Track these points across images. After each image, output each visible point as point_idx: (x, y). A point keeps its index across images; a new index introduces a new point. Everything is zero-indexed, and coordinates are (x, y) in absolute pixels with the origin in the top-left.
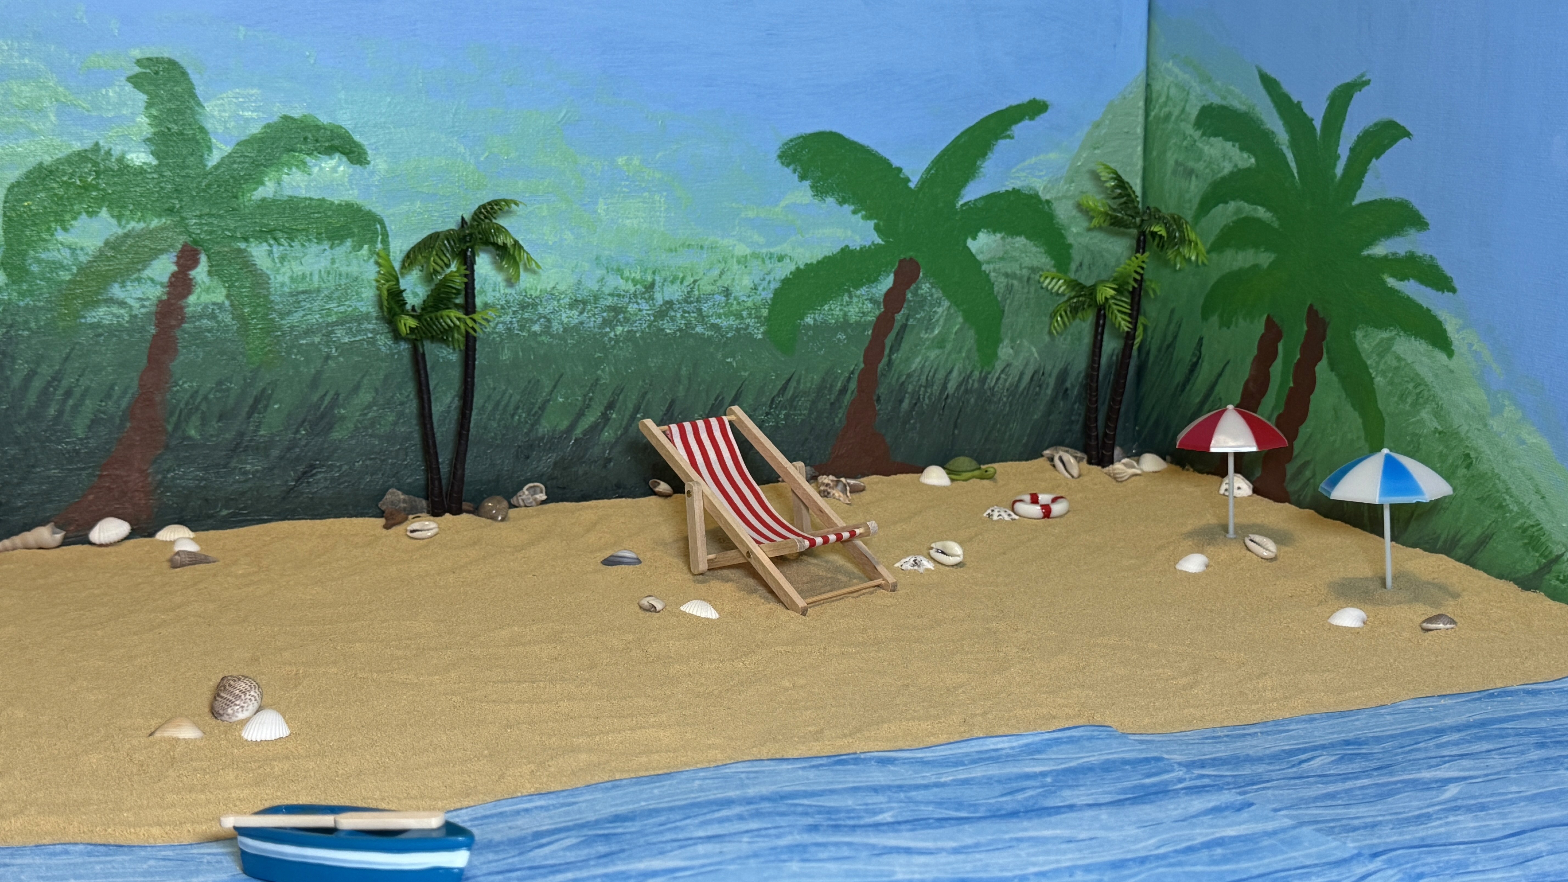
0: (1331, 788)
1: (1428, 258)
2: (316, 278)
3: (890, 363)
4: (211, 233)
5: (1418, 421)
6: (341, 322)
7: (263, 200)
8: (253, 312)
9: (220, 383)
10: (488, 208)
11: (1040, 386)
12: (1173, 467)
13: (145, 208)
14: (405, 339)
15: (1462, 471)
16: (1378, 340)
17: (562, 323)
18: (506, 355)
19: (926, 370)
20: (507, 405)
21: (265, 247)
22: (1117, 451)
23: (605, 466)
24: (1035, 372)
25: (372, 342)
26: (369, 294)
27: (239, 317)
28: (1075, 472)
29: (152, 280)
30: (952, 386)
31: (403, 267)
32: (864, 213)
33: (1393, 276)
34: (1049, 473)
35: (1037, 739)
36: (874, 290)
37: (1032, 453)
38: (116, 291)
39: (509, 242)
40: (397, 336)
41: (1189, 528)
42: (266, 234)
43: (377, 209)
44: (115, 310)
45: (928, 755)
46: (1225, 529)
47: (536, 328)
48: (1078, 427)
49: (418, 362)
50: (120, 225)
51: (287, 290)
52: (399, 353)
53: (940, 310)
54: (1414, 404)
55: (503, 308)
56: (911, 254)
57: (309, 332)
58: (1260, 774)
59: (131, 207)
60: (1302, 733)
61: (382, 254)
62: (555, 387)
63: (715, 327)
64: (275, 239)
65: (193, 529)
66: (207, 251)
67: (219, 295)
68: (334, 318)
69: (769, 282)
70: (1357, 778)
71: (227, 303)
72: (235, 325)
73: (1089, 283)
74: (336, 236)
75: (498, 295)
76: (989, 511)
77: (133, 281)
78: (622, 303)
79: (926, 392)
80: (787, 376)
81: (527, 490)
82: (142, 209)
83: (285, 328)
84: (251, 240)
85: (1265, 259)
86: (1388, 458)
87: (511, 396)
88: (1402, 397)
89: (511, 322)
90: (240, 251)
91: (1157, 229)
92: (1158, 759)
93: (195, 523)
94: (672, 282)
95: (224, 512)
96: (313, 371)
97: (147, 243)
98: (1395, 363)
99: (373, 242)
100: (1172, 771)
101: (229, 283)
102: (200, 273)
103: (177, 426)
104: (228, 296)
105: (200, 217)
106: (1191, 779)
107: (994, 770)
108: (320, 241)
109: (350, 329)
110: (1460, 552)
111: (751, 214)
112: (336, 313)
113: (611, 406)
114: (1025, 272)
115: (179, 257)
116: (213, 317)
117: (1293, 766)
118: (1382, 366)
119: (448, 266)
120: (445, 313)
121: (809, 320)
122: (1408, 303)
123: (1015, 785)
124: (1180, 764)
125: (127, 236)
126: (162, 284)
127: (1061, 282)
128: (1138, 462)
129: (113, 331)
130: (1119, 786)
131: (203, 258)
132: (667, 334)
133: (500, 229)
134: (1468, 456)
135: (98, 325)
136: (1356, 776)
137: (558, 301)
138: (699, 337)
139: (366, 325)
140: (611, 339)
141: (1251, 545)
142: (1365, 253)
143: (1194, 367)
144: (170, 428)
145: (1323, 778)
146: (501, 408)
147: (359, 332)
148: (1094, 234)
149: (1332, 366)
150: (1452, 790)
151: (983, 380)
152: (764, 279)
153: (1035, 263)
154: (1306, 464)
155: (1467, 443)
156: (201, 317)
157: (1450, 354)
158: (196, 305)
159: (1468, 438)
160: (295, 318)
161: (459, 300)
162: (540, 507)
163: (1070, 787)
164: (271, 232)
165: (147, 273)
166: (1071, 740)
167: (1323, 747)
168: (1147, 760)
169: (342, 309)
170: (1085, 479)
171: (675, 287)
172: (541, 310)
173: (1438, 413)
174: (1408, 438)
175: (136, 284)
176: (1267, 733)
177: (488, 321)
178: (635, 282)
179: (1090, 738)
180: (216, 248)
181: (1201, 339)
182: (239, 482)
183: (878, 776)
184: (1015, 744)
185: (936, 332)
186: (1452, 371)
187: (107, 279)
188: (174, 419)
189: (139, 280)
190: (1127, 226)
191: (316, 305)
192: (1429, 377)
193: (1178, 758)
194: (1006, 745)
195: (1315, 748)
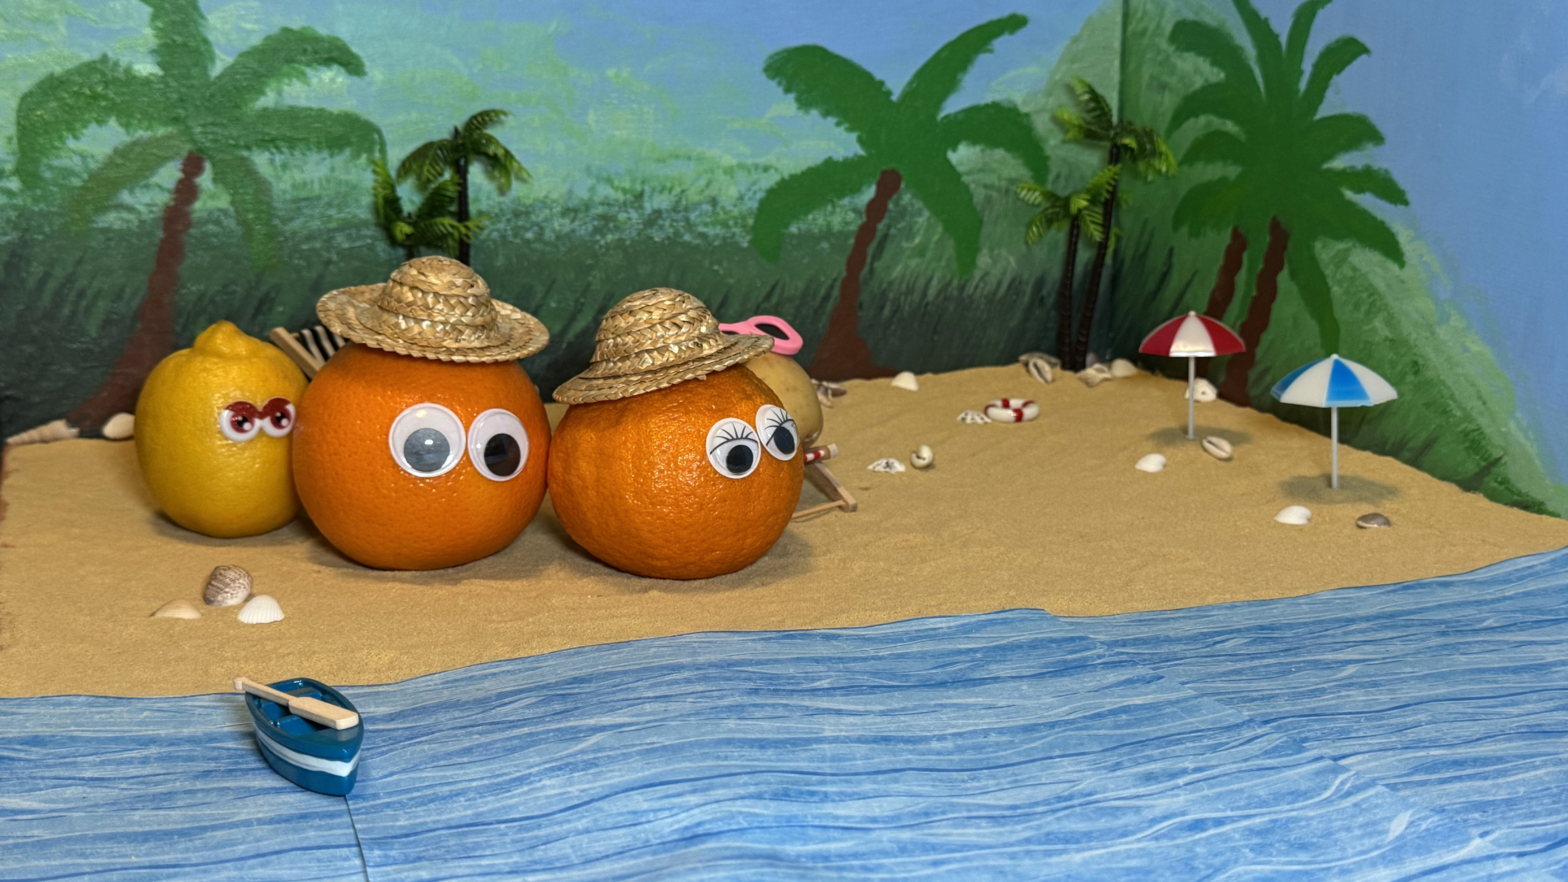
0: (1239, 666)
1: (1382, 172)
2: (316, 185)
3: (872, 271)
4: (215, 141)
5: (1371, 329)
6: (340, 229)
7: (265, 110)
8: (257, 218)
9: (225, 286)
10: (480, 119)
11: (1017, 294)
12: (1144, 373)
13: (153, 118)
14: (402, 245)
15: (1410, 378)
16: (1334, 251)
17: (553, 230)
18: (500, 262)
19: (907, 279)
21: (267, 155)
22: (1090, 357)
24: (1013, 281)
25: (371, 248)
26: (367, 200)
27: (243, 223)
28: (1049, 376)
29: (160, 187)
30: (932, 293)
31: (399, 175)
32: (846, 125)
33: (1351, 189)
34: (1026, 378)
35: (973, 620)
36: (856, 201)
37: (1009, 358)
38: (126, 197)
39: (500, 152)
40: (392, 241)
41: (1152, 430)
42: (268, 143)
43: (375, 119)
44: (125, 215)
45: (870, 633)
46: (1185, 431)
47: (529, 235)
48: (1053, 334)
50: (128, 133)
51: (288, 196)
52: (397, 259)
53: (920, 220)
54: (1368, 313)
55: (497, 215)
56: (893, 165)
57: (310, 238)
58: (1175, 653)
59: (139, 116)
60: (1221, 618)
61: (380, 162)
62: (548, 292)
63: (703, 236)
64: (277, 148)
66: (211, 158)
67: (223, 202)
68: (333, 225)
69: (755, 193)
70: (1264, 658)
71: (232, 209)
72: (238, 229)
73: (1064, 194)
74: (335, 145)
75: (491, 203)
76: (962, 415)
77: (141, 187)
78: (613, 211)
79: (906, 299)
80: (772, 283)
82: (149, 119)
83: (288, 234)
84: (255, 149)
85: (1233, 171)
86: (1337, 364)
88: (1357, 307)
89: (506, 230)
90: (243, 159)
91: (1130, 141)
92: (1082, 638)
94: (661, 192)
96: (315, 275)
97: (155, 151)
98: (1350, 273)
99: (370, 151)
100: (1095, 648)
101: (233, 189)
102: (205, 180)
103: (185, 327)
104: (233, 203)
105: (204, 126)
106: (1110, 656)
107: (930, 646)
108: (319, 149)
109: (350, 235)
110: (1407, 455)
111: (737, 126)
112: (337, 220)
113: (601, 310)
114: (1004, 183)
115: (185, 164)
116: (217, 222)
117: (1207, 646)
118: (1338, 277)
119: (441, 175)
120: (439, 220)
121: (794, 229)
122: (1364, 216)
123: (947, 660)
124: (1103, 643)
125: (135, 144)
126: (169, 191)
127: (1037, 194)
128: (1110, 367)
129: (122, 235)
130: (1042, 661)
131: (208, 166)
132: (656, 243)
133: (490, 140)
134: (1416, 363)
135: (107, 230)
136: (1263, 656)
137: (551, 209)
138: (688, 244)
139: (365, 232)
140: (601, 247)
141: (1207, 445)
142: (1326, 166)
143: (1165, 275)
144: (178, 328)
145: (1233, 656)
147: (359, 237)
148: (1068, 146)
149: (1293, 275)
150: (1351, 670)
151: (962, 288)
152: (749, 190)
153: (1014, 174)
154: (1267, 370)
155: (1415, 351)
156: (206, 222)
157: (1402, 264)
158: (201, 210)
159: (1416, 346)
160: (296, 224)
161: (453, 208)
163: (997, 662)
164: (273, 140)
165: (155, 179)
166: (1005, 622)
167: (1239, 631)
168: (1072, 639)
169: (342, 215)
170: (1058, 384)
171: (665, 195)
172: (533, 218)
173: (1390, 321)
174: (1361, 346)
175: (144, 190)
176: (1190, 618)
177: (481, 229)
178: (625, 191)
179: (1022, 620)
180: (220, 156)
181: (1172, 249)
183: (822, 650)
184: (952, 624)
185: (917, 241)
186: (1403, 282)
187: (116, 185)
188: (182, 321)
189: (147, 186)
190: (1100, 139)
191: (317, 211)
192: (1381, 287)
193: (1102, 638)
194: (944, 625)
195: (1232, 632)
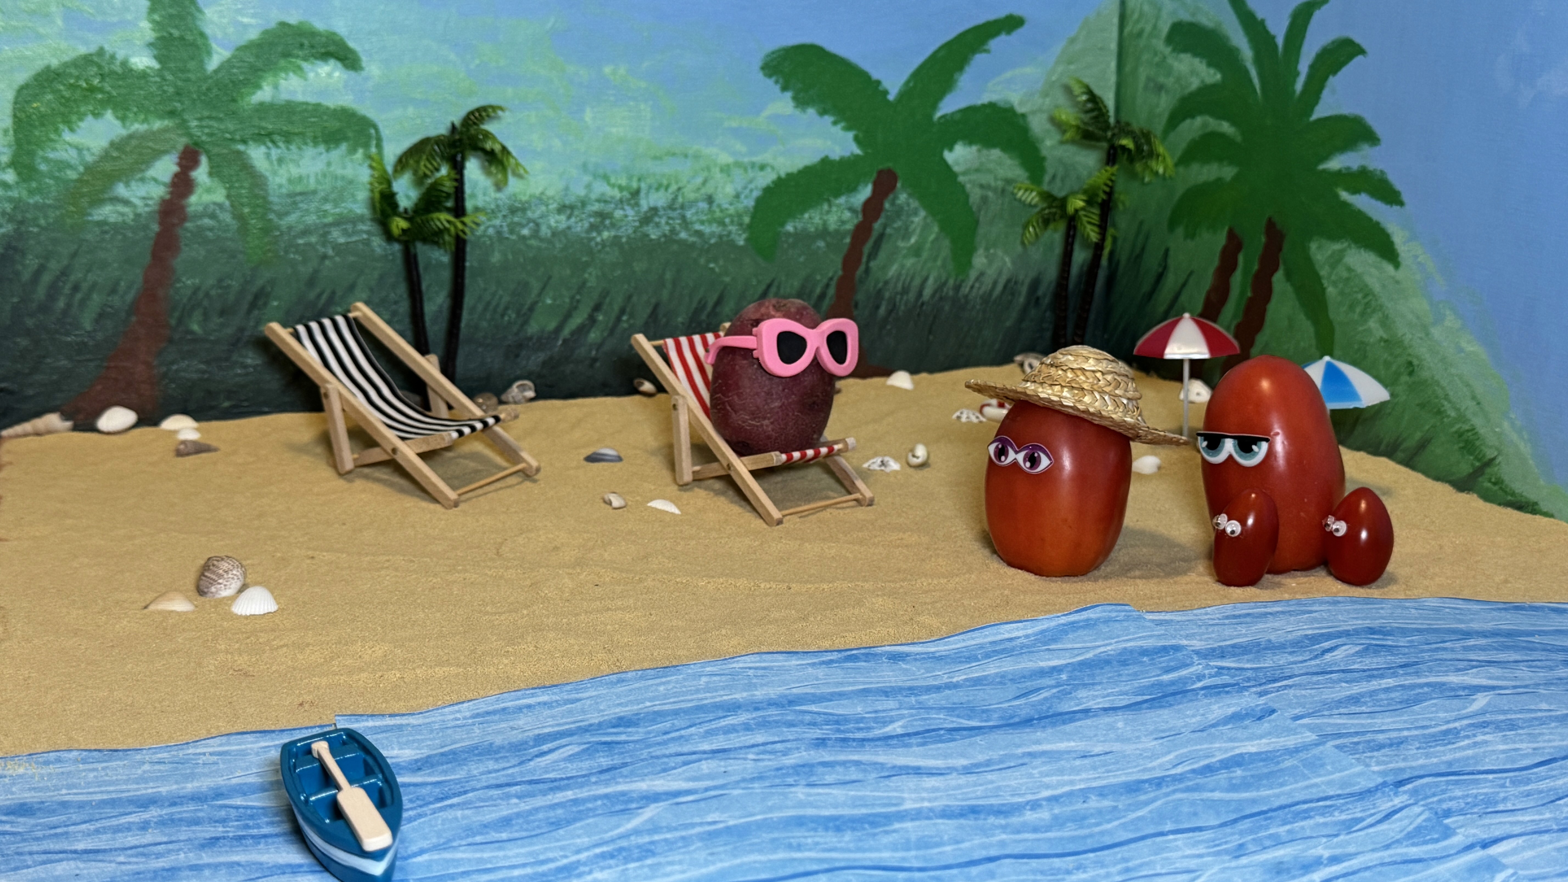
1: (1378, 173)
2: (312, 180)
3: (867, 271)
4: (211, 135)
5: (1365, 330)
6: (336, 224)
7: (262, 104)
8: (252, 212)
9: (220, 280)
10: (477, 114)
11: (1013, 294)
13: (149, 111)
14: (397, 240)
15: (1405, 378)
16: (1330, 252)
17: (549, 227)
18: (496, 258)
19: (902, 278)
20: (497, 305)
21: (263, 149)
23: (591, 366)
24: (1009, 281)
25: (367, 243)
26: (363, 195)
27: (239, 217)
29: (155, 180)
30: (927, 292)
31: (396, 171)
32: (843, 124)
33: (1347, 189)
36: (852, 200)
37: (1004, 359)
38: (121, 190)
39: (497, 148)
40: (389, 236)
42: (264, 137)
43: (371, 114)
44: (121, 208)
47: (525, 232)
48: (1048, 334)
49: (410, 263)
50: (124, 126)
51: (284, 191)
52: (393, 254)
53: (916, 219)
54: (1363, 314)
55: (493, 211)
56: (889, 165)
57: (306, 232)
59: (135, 109)
61: (376, 157)
62: (543, 288)
63: (699, 233)
64: (273, 142)
65: (197, 419)
66: (207, 152)
67: (219, 195)
68: (330, 219)
69: (751, 191)
71: (227, 203)
72: (233, 224)
73: (1061, 194)
74: (331, 139)
75: (487, 199)
76: (958, 414)
77: (137, 180)
78: (609, 208)
79: (901, 299)
80: (768, 281)
81: (518, 387)
82: (145, 111)
83: (284, 229)
84: (251, 143)
85: (1228, 172)
86: (1330, 366)
87: (501, 297)
88: (1352, 307)
89: (501, 226)
90: (239, 153)
91: (1127, 142)
93: (199, 414)
94: (657, 189)
95: (226, 404)
96: (311, 270)
97: (150, 144)
98: (1345, 274)
99: (366, 146)
101: (229, 182)
102: (201, 174)
103: (180, 321)
104: (228, 197)
105: (200, 119)
108: (316, 143)
109: (346, 230)
110: (1400, 455)
111: (734, 124)
112: (333, 214)
113: (597, 308)
114: (1000, 184)
115: (181, 158)
116: (213, 216)
118: (1333, 278)
119: (437, 170)
120: (435, 215)
121: (789, 228)
122: (1359, 216)
125: (131, 137)
126: (165, 184)
127: (1034, 194)
129: (117, 228)
131: (204, 160)
132: (651, 240)
133: (487, 135)
134: (1410, 364)
135: (103, 223)
137: (547, 205)
138: (684, 242)
139: (361, 227)
140: (597, 244)
142: (1321, 167)
143: (1160, 277)
144: (173, 322)
146: (491, 308)
147: (354, 233)
148: (1065, 147)
149: (1288, 276)
151: (957, 288)
152: (746, 188)
153: (1010, 175)
155: (1410, 351)
156: (202, 216)
157: (1397, 265)
158: (197, 204)
159: (1410, 347)
160: (292, 218)
161: (450, 204)
162: (529, 404)
164: (269, 135)
165: (151, 173)
169: (337, 210)
171: (661, 193)
172: (529, 214)
173: (1385, 322)
174: (1356, 347)
175: (140, 184)
177: (477, 224)
178: (621, 188)
180: (216, 150)
181: (1167, 251)
182: (239, 375)
185: (913, 240)
186: (1397, 282)
187: (112, 178)
188: (177, 314)
189: (142, 180)
190: (1098, 139)
191: (313, 206)
192: (1376, 287)
